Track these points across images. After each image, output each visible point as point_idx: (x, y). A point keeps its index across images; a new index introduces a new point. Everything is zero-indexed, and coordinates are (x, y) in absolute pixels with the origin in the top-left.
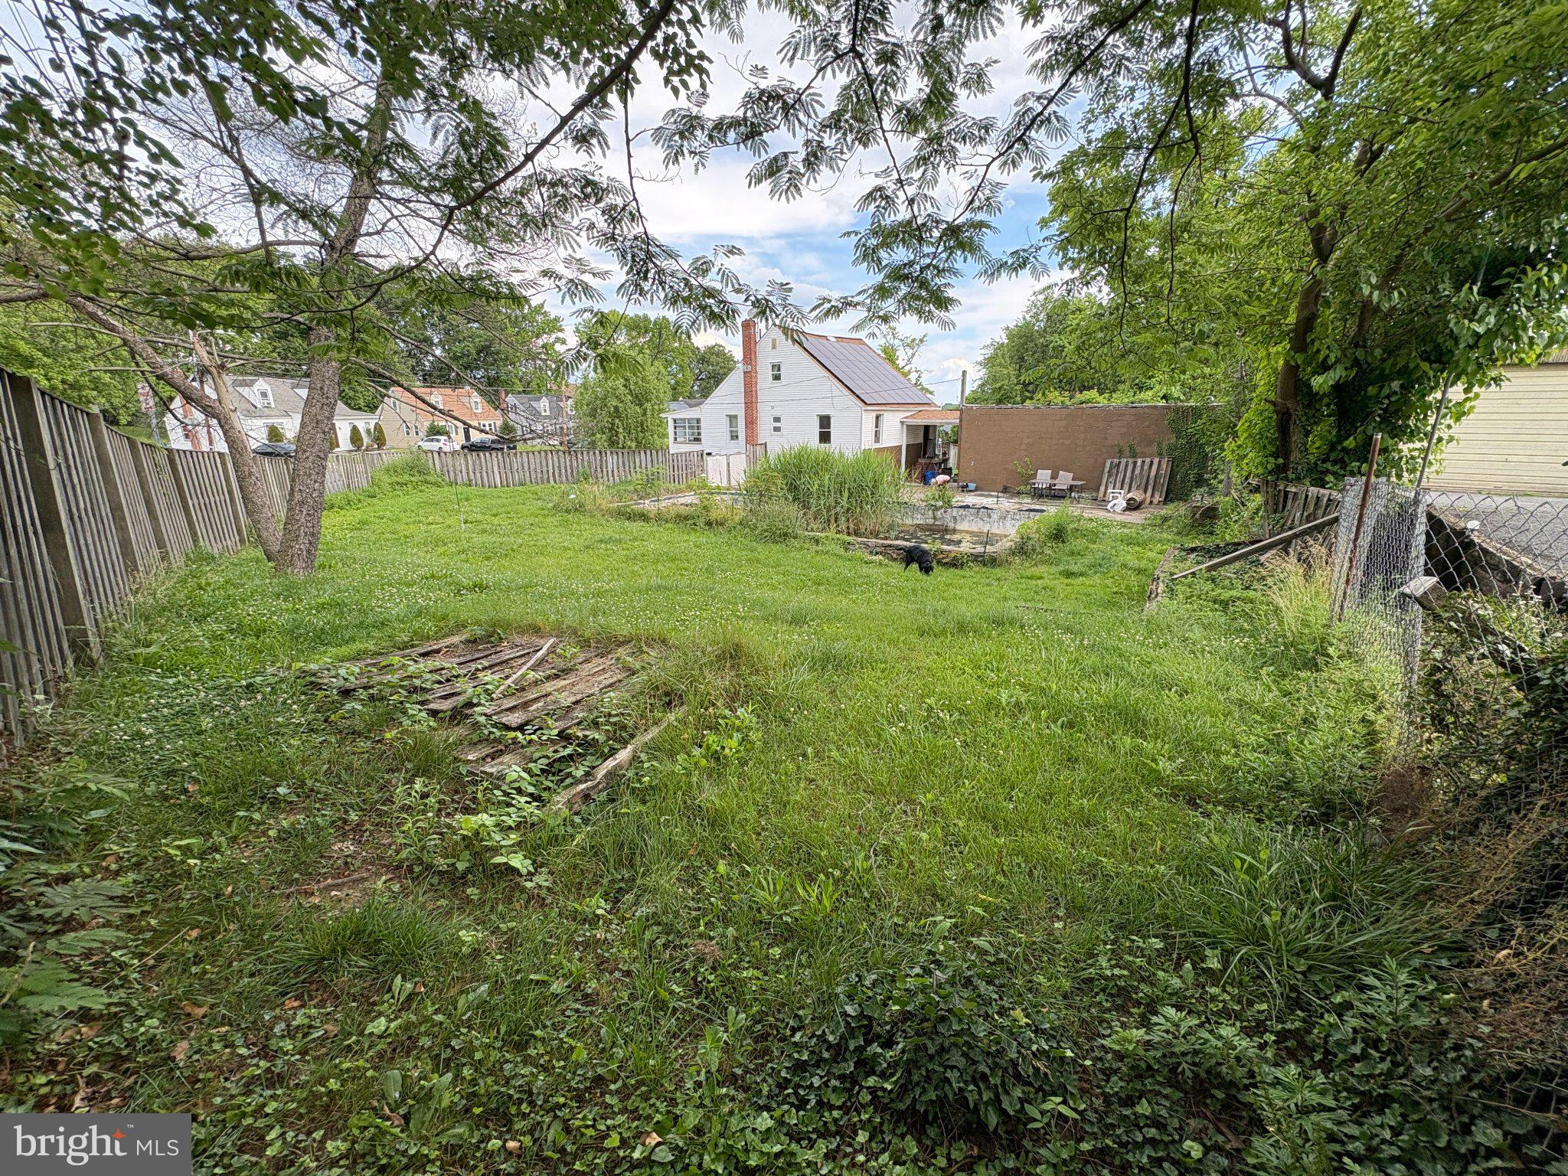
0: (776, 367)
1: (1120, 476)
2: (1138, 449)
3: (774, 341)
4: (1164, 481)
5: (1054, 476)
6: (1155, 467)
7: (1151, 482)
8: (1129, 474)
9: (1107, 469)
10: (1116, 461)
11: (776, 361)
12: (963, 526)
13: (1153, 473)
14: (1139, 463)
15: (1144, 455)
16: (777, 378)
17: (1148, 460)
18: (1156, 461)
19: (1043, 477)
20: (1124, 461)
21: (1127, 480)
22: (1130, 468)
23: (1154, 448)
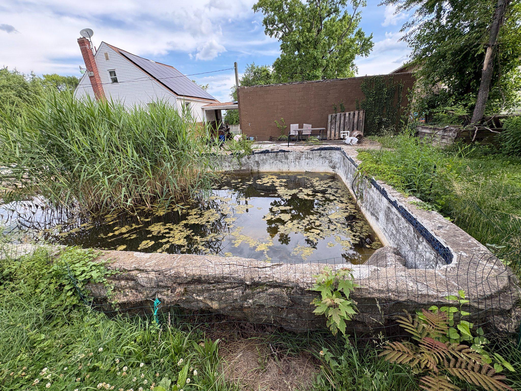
0: (112, 73)
1: (338, 124)
2: (346, 107)
3: (106, 54)
4: (362, 125)
5: (301, 127)
6: (356, 116)
7: (355, 125)
8: (342, 121)
9: (329, 121)
10: (334, 115)
11: (111, 68)
12: (264, 169)
13: (356, 121)
14: (347, 115)
15: (349, 110)
16: (115, 81)
17: (352, 113)
18: (357, 112)
19: (294, 129)
20: (338, 114)
21: (342, 126)
22: (342, 118)
23: (355, 105)
